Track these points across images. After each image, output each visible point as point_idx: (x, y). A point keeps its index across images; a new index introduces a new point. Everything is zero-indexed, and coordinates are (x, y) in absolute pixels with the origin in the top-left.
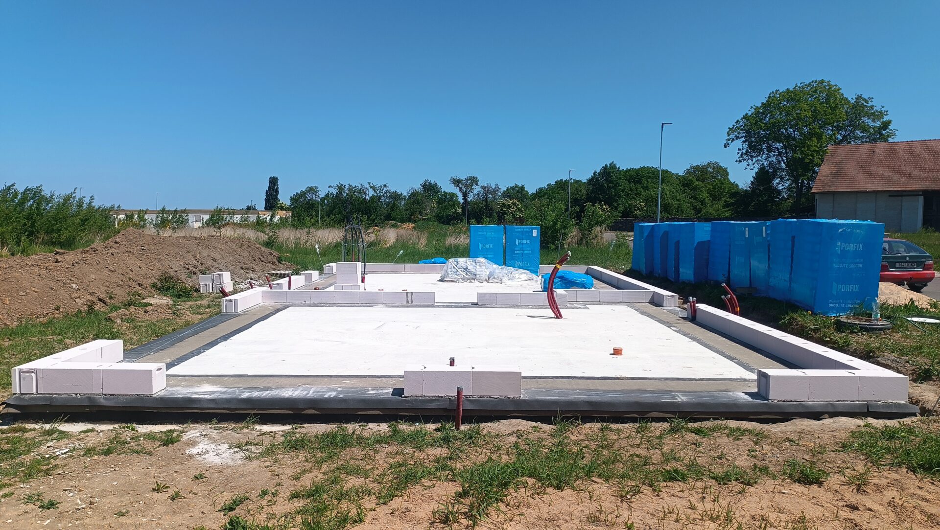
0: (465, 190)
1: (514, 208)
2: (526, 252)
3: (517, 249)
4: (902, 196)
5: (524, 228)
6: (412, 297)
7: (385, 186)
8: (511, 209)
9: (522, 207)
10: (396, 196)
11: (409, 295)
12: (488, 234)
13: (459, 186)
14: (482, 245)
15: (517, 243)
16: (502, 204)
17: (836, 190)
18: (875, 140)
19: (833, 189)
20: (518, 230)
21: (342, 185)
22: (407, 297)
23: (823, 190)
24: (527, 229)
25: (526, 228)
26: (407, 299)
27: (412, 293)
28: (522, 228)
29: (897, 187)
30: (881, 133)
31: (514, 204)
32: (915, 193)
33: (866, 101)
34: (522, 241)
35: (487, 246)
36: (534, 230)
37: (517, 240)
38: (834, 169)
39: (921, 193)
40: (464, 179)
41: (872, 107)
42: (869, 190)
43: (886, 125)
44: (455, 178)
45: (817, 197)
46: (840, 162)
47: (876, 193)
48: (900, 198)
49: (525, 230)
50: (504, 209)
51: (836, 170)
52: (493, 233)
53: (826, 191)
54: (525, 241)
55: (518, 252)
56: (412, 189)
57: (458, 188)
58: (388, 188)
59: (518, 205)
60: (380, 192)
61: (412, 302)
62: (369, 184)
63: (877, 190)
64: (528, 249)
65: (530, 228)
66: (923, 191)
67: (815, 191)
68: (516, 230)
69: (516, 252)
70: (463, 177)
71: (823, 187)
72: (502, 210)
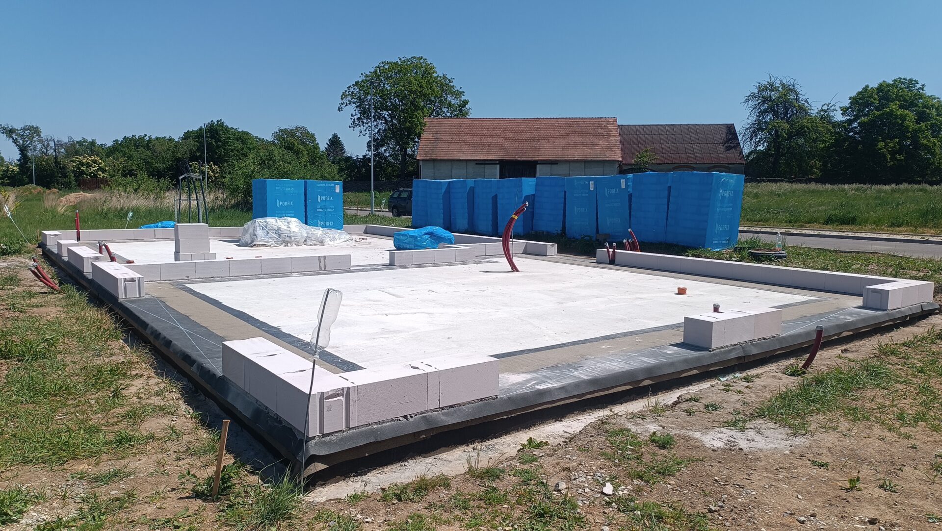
0: (21, 142)
1: (95, 167)
2: (328, 210)
3: (319, 207)
4: (485, 164)
6: (325, 262)
8: (92, 168)
9: (105, 166)
11: (322, 260)
12: (287, 189)
13: (12, 137)
14: (281, 203)
15: (319, 200)
16: (78, 161)
17: (436, 158)
18: (456, 116)
19: (434, 157)
20: (320, 185)
22: (320, 262)
23: (426, 158)
24: (329, 185)
25: (329, 183)
26: (320, 265)
27: (325, 257)
28: (325, 183)
29: (482, 156)
30: (461, 110)
31: (95, 162)
32: (493, 162)
33: (450, 81)
34: (324, 198)
35: (285, 204)
36: (336, 186)
37: (319, 196)
38: (432, 139)
39: (498, 162)
40: (19, 129)
41: (453, 87)
42: (462, 158)
43: (465, 103)
44: (6, 126)
45: (421, 163)
46: (436, 133)
47: (467, 161)
48: (483, 166)
49: (327, 185)
50: (82, 168)
51: (433, 139)
52: (292, 188)
53: (428, 158)
54: (327, 198)
55: (320, 210)
57: (11, 140)
59: (100, 163)
61: (325, 267)
63: (467, 158)
64: (331, 206)
65: (332, 183)
66: (499, 160)
67: (420, 158)
68: (318, 185)
69: (318, 210)
70: (18, 126)
71: (426, 154)
72: (79, 168)
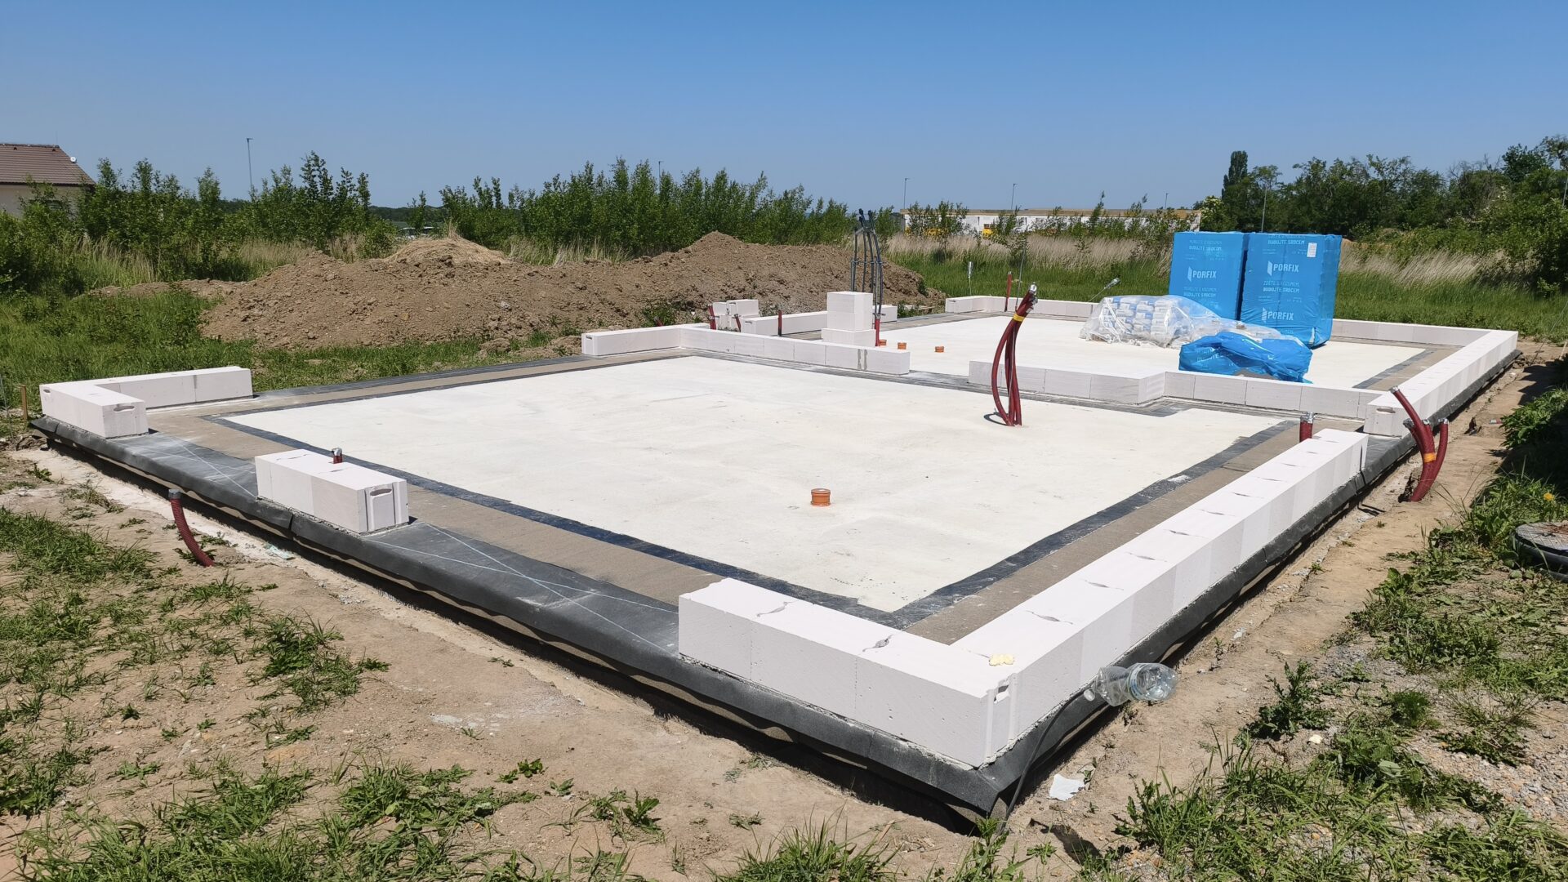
2: (1287, 290)
3: (1269, 283)
5: (1287, 239)
7: (1403, 161)
10: (1427, 181)
11: (862, 354)
12: (1209, 249)
14: (1195, 273)
15: (1270, 271)
20: (1274, 242)
21: (1319, 162)
22: (859, 358)
24: (1295, 241)
34: (1280, 267)
35: (1204, 274)
36: (1310, 244)
49: (1291, 241)
52: (1219, 248)
54: (1287, 267)
55: (1270, 289)
56: (1464, 165)
58: (1409, 165)
60: (1390, 173)
61: (866, 366)
62: (1370, 160)
64: (1293, 283)
65: (1302, 239)
68: (1270, 242)
69: (1265, 289)
